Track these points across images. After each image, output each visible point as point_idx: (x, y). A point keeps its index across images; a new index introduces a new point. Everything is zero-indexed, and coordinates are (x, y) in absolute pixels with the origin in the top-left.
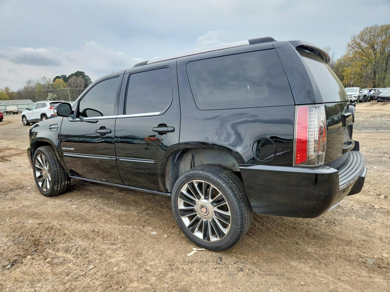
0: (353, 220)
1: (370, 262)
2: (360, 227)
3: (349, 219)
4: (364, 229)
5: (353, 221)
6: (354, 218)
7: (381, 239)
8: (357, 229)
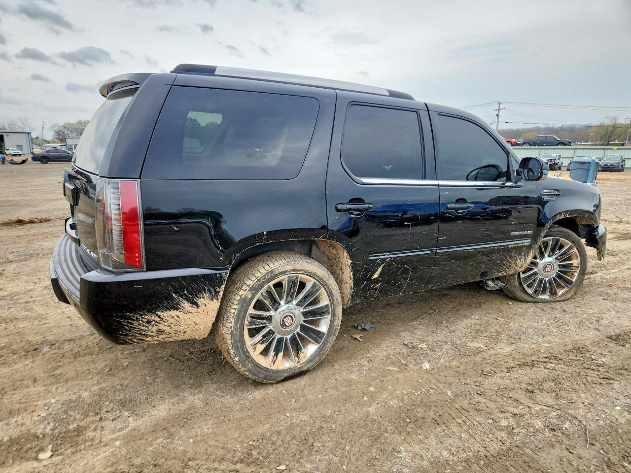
0: (86, 390)
1: (46, 349)
2: (69, 384)
3: (93, 389)
4: (62, 384)
5: (85, 387)
6: (85, 394)
7: (35, 381)
8: (73, 379)
